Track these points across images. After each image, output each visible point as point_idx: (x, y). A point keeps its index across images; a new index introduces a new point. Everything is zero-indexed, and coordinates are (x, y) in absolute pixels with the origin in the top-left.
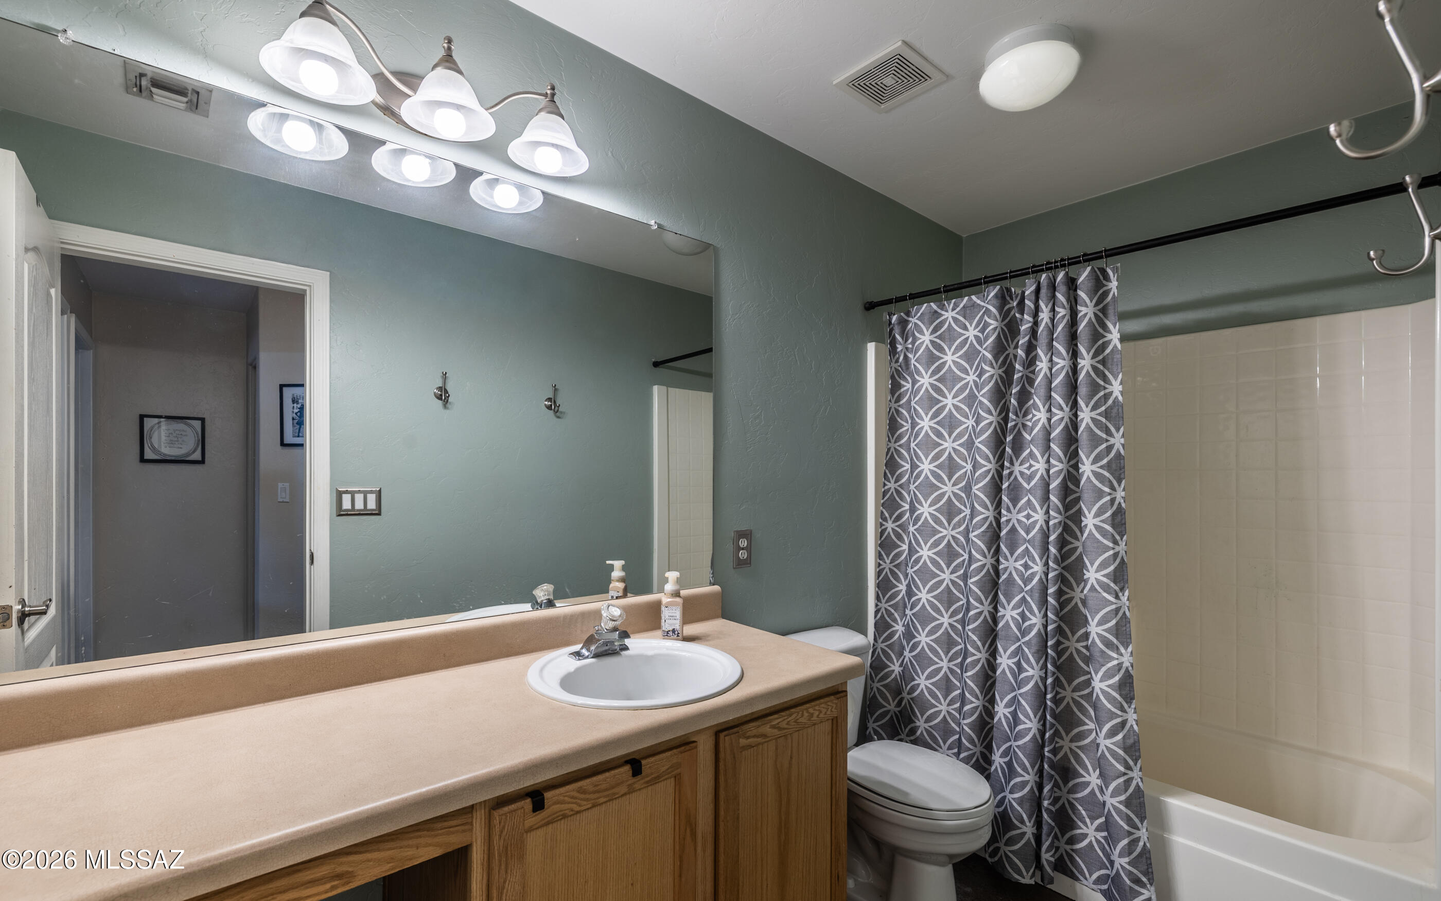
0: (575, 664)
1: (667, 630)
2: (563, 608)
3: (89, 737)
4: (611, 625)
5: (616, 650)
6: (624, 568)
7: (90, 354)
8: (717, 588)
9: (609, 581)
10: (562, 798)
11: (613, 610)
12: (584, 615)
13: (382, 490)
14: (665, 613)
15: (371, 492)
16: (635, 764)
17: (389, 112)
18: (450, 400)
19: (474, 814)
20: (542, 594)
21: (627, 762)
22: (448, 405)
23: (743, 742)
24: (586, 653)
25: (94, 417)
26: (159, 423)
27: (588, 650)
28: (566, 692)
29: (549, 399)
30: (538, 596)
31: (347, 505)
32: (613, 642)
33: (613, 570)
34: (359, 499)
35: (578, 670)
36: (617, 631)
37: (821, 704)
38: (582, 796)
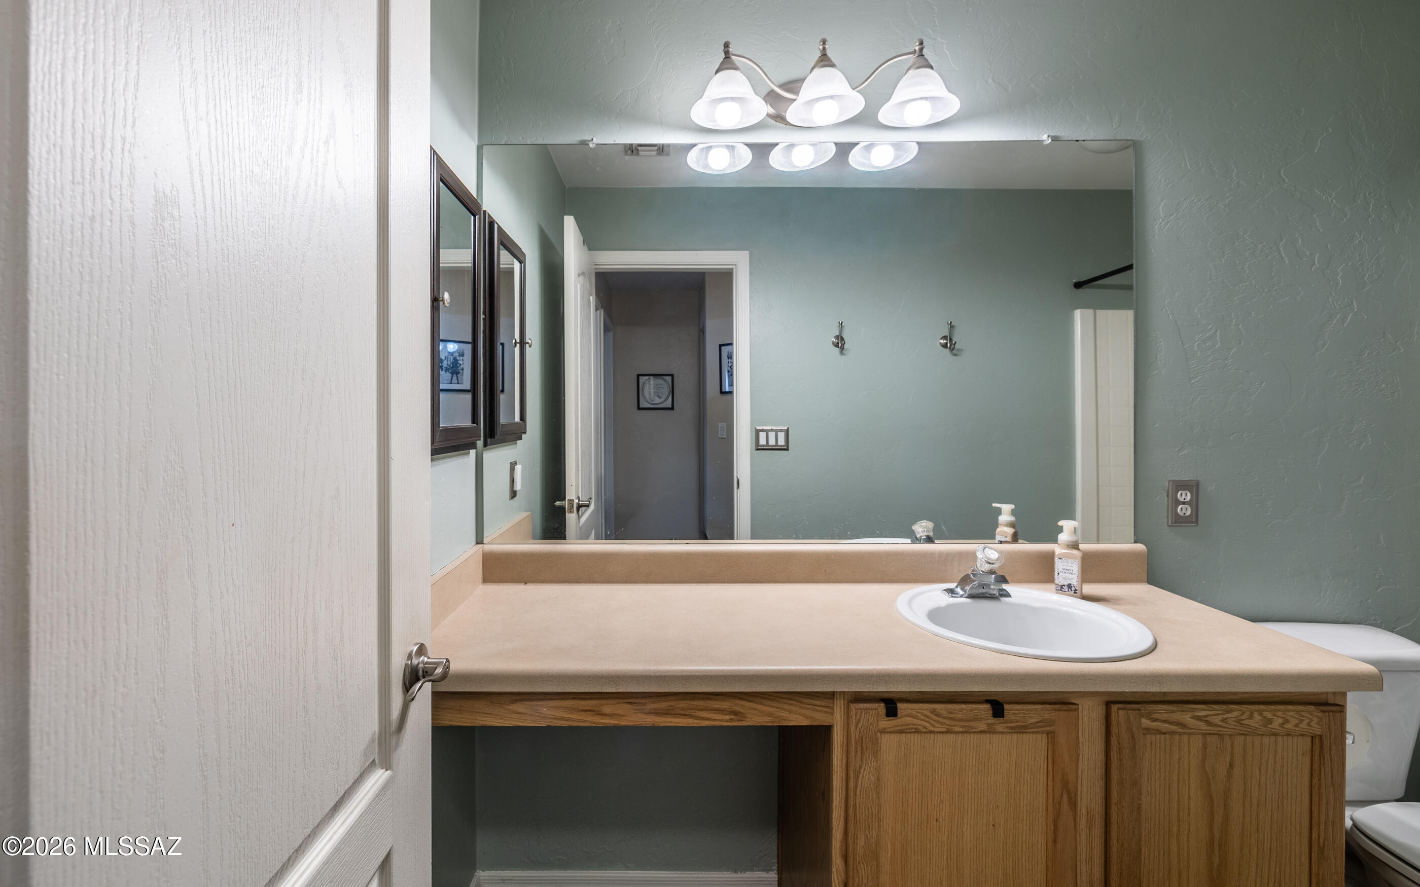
0: (947, 600)
1: (1060, 584)
2: (940, 546)
3: (606, 584)
4: (986, 567)
5: (995, 595)
6: (1013, 513)
7: (611, 334)
8: (1140, 547)
9: (996, 525)
10: (915, 713)
11: (989, 552)
12: (961, 555)
13: (789, 430)
14: (1059, 565)
15: (781, 431)
16: (997, 707)
17: (780, 118)
18: (846, 346)
19: (835, 701)
20: (920, 530)
21: (987, 701)
22: (844, 351)
23: (1146, 722)
24: (961, 593)
25: (614, 378)
26: (649, 379)
27: (962, 589)
28: (931, 623)
29: (945, 338)
30: (917, 532)
31: (763, 441)
32: (989, 585)
33: (1000, 514)
34: (772, 435)
35: (949, 606)
36: (994, 574)
37: (1289, 711)
38: (936, 718)
